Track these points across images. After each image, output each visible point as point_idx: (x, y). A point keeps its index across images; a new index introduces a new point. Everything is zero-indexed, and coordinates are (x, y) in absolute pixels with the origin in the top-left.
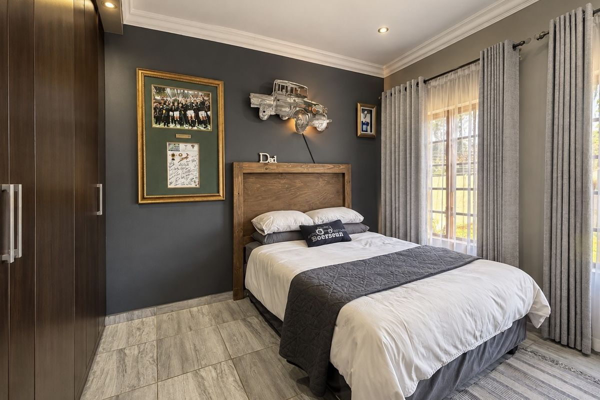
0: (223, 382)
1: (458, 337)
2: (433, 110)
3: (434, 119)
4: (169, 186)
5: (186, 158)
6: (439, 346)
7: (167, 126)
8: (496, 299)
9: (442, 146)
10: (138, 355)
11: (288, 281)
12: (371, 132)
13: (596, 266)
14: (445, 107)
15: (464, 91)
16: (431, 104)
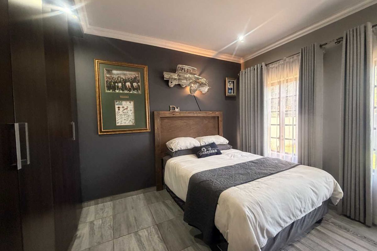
0: (152, 238)
1: (291, 211)
2: (271, 81)
3: (271, 86)
4: (117, 125)
5: (127, 109)
6: (280, 218)
7: (115, 91)
8: (313, 189)
9: (277, 101)
10: (101, 225)
11: (188, 178)
12: (234, 93)
13: (375, 172)
14: (278, 79)
15: (290, 70)
16: (270, 78)
